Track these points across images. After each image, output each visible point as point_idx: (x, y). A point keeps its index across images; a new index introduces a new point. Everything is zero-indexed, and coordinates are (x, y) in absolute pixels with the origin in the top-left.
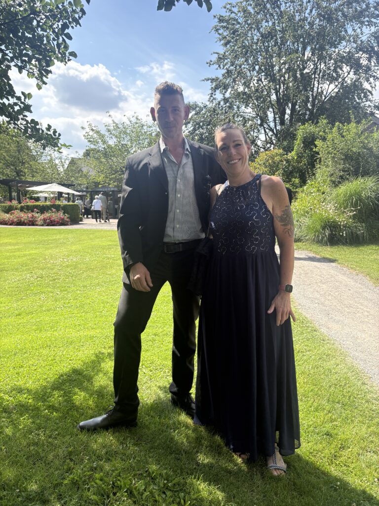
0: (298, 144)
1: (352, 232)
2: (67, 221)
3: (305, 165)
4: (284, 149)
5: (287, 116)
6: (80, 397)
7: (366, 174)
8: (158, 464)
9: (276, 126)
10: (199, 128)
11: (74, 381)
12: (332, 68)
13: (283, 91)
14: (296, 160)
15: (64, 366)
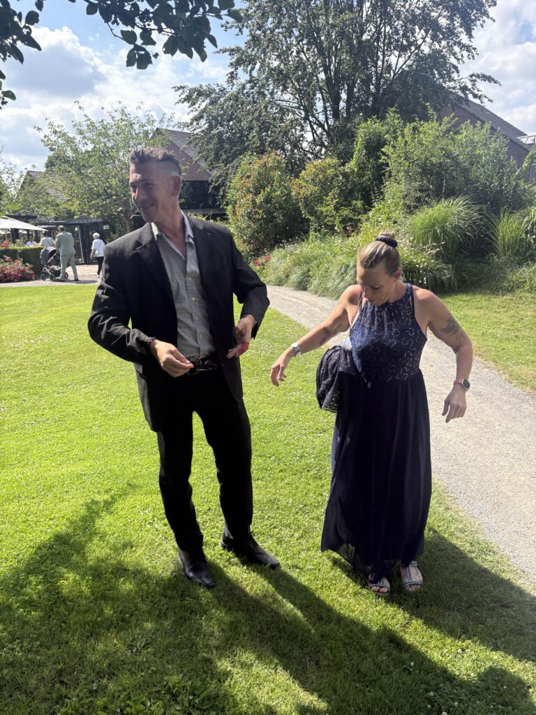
0: (359, 150)
1: (435, 277)
2: (30, 274)
3: (369, 179)
4: (339, 156)
5: (342, 105)
7: (451, 193)
8: (181, 673)
9: (327, 119)
10: (216, 125)
11: (58, 554)
12: (401, 32)
13: (334, 66)
14: (358, 174)
15: (41, 531)
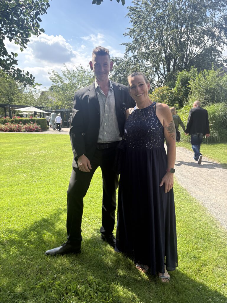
0: (178, 83)
2: (39, 129)
3: (182, 95)
4: (169, 86)
5: (171, 67)
6: (47, 235)
7: (218, 101)
8: (93, 276)
9: (164, 72)
10: (118, 73)
11: (43, 225)
12: (198, 38)
13: (169, 52)
14: (177, 93)
15: (37, 217)
